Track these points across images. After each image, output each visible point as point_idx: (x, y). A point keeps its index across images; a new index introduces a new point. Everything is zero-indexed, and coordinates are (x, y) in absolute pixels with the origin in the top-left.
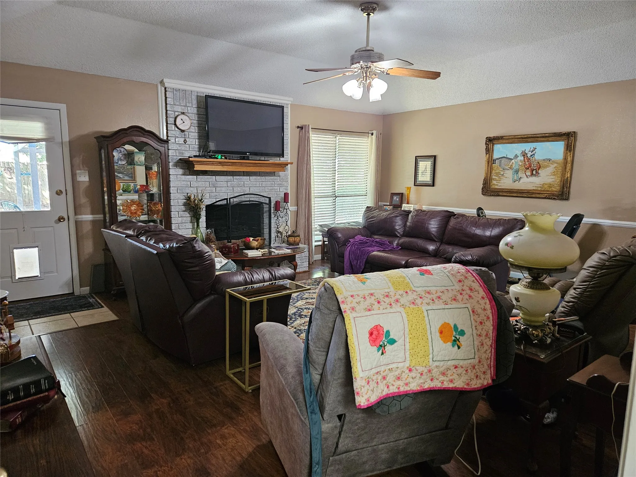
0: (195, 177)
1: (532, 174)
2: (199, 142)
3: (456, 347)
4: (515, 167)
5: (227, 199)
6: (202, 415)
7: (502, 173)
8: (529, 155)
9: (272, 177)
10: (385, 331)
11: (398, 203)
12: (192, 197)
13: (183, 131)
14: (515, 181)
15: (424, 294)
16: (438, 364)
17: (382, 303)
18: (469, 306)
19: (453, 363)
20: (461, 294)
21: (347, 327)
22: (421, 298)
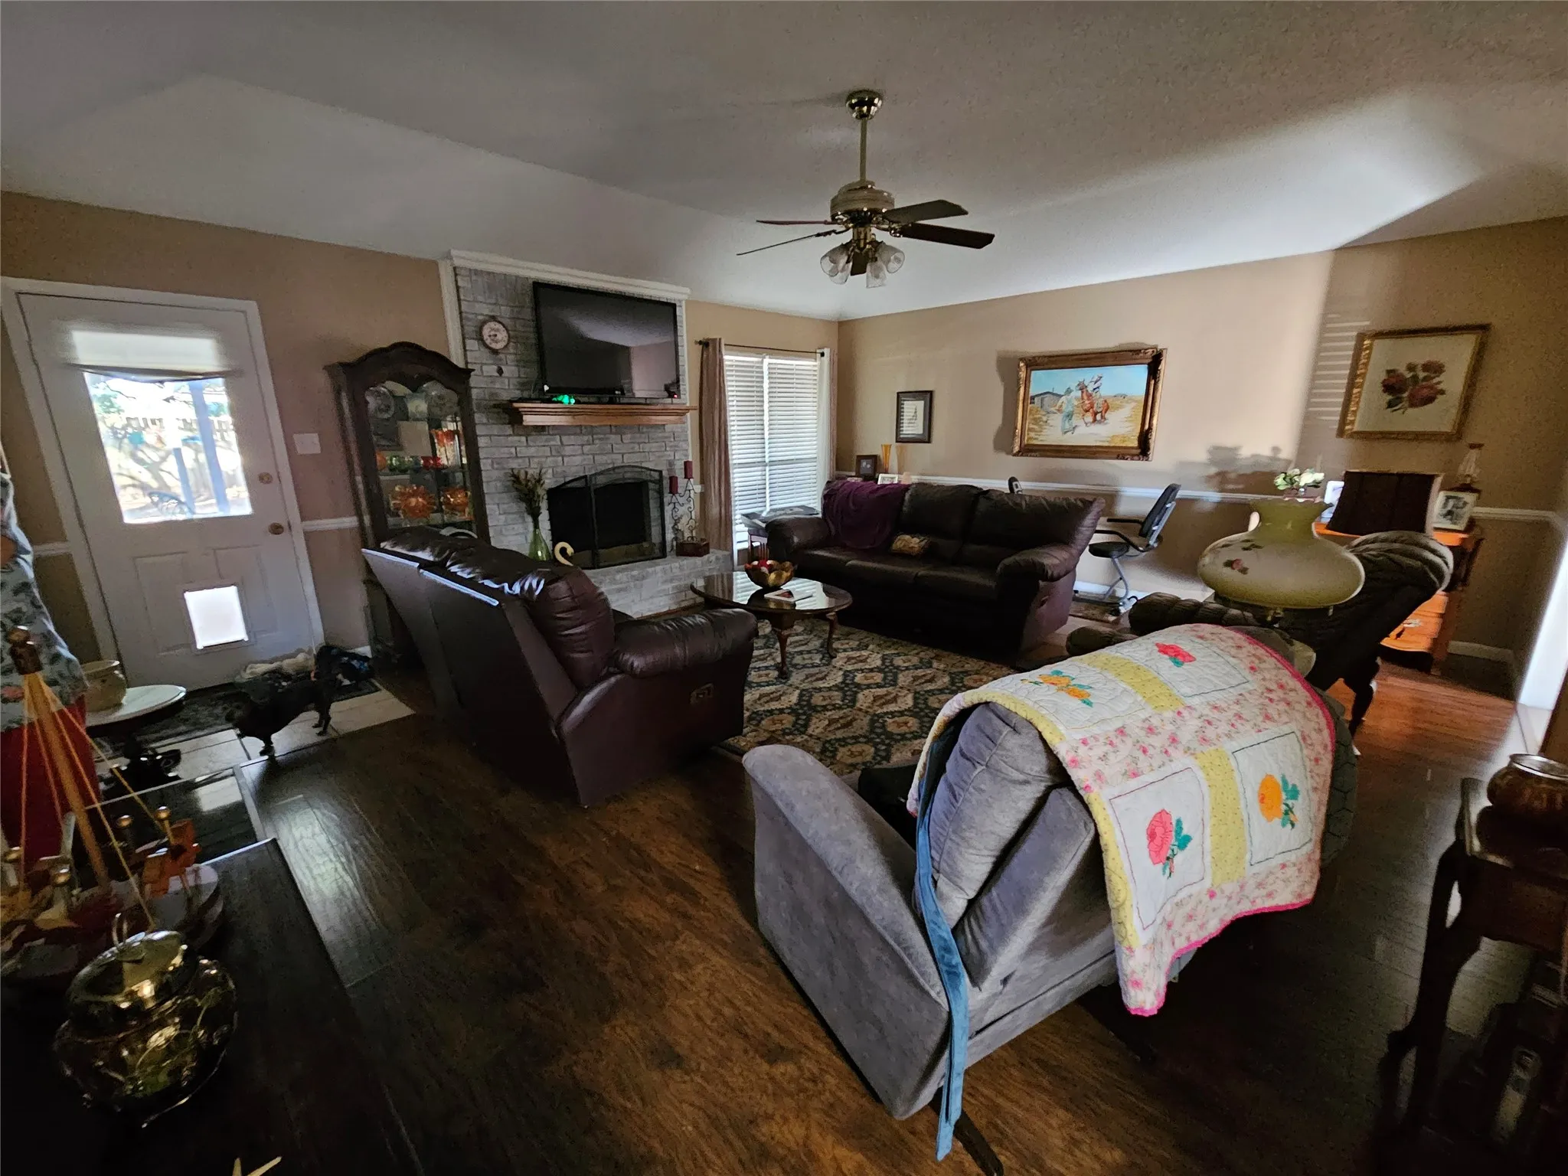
0: (523, 439)
1: (1095, 420)
3: (1289, 826)
4: (1067, 409)
5: (585, 477)
6: (627, 914)
7: (1045, 419)
8: (1090, 389)
9: (660, 435)
10: (1174, 821)
11: (870, 472)
12: (522, 476)
13: (495, 352)
14: (1066, 432)
15: (1210, 713)
16: (1256, 869)
17: (1151, 751)
18: (1293, 726)
19: (1280, 859)
20: (1271, 700)
21: (1102, 829)
22: (1209, 723)
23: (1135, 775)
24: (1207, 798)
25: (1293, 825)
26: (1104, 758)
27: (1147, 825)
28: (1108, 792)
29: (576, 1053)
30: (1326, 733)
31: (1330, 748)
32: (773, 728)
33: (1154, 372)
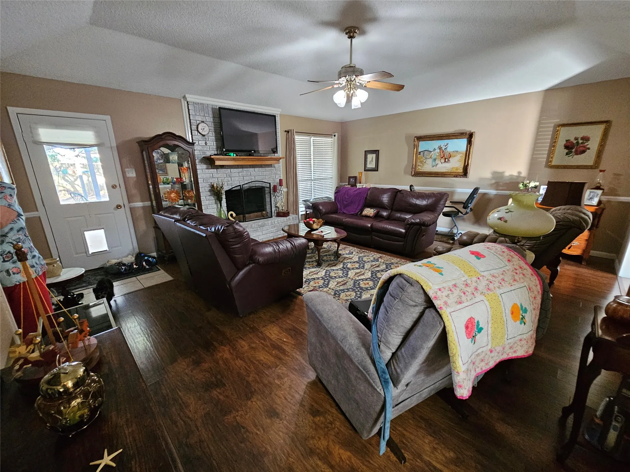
0: (216, 170)
1: (445, 161)
2: (216, 144)
3: (523, 324)
4: (434, 157)
5: (240, 186)
6: (258, 358)
7: (425, 161)
8: (443, 149)
9: (270, 168)
10: (476, 322)
11: (353, 183)
12: (215, 185)
13: (204, 136)
14: (433, 167)
15: (491, 278)
16: (509, 341)
17: (467, 293)
18: (525, 284)
19: (520, 337)
20: (516, 273)
21: (446, 325)
22: (491, 282)
23: (460, 303)
24: (489, 313)
25: (525, 324)
26: (448, 296)
27: (465, 323)
28: (449, 310)
29: (238, 411)
30: (539, 287)
31: (540, 292)
32: (315, 285)
33: (470, 142)
